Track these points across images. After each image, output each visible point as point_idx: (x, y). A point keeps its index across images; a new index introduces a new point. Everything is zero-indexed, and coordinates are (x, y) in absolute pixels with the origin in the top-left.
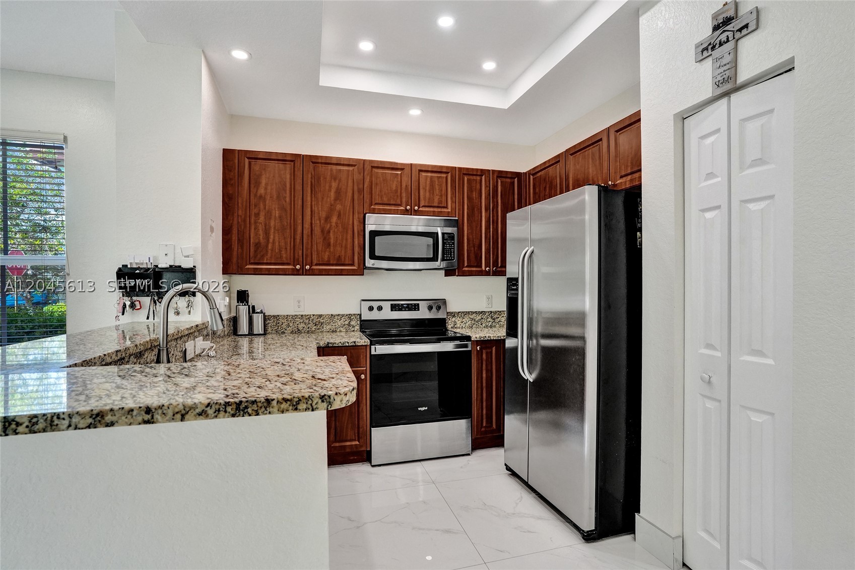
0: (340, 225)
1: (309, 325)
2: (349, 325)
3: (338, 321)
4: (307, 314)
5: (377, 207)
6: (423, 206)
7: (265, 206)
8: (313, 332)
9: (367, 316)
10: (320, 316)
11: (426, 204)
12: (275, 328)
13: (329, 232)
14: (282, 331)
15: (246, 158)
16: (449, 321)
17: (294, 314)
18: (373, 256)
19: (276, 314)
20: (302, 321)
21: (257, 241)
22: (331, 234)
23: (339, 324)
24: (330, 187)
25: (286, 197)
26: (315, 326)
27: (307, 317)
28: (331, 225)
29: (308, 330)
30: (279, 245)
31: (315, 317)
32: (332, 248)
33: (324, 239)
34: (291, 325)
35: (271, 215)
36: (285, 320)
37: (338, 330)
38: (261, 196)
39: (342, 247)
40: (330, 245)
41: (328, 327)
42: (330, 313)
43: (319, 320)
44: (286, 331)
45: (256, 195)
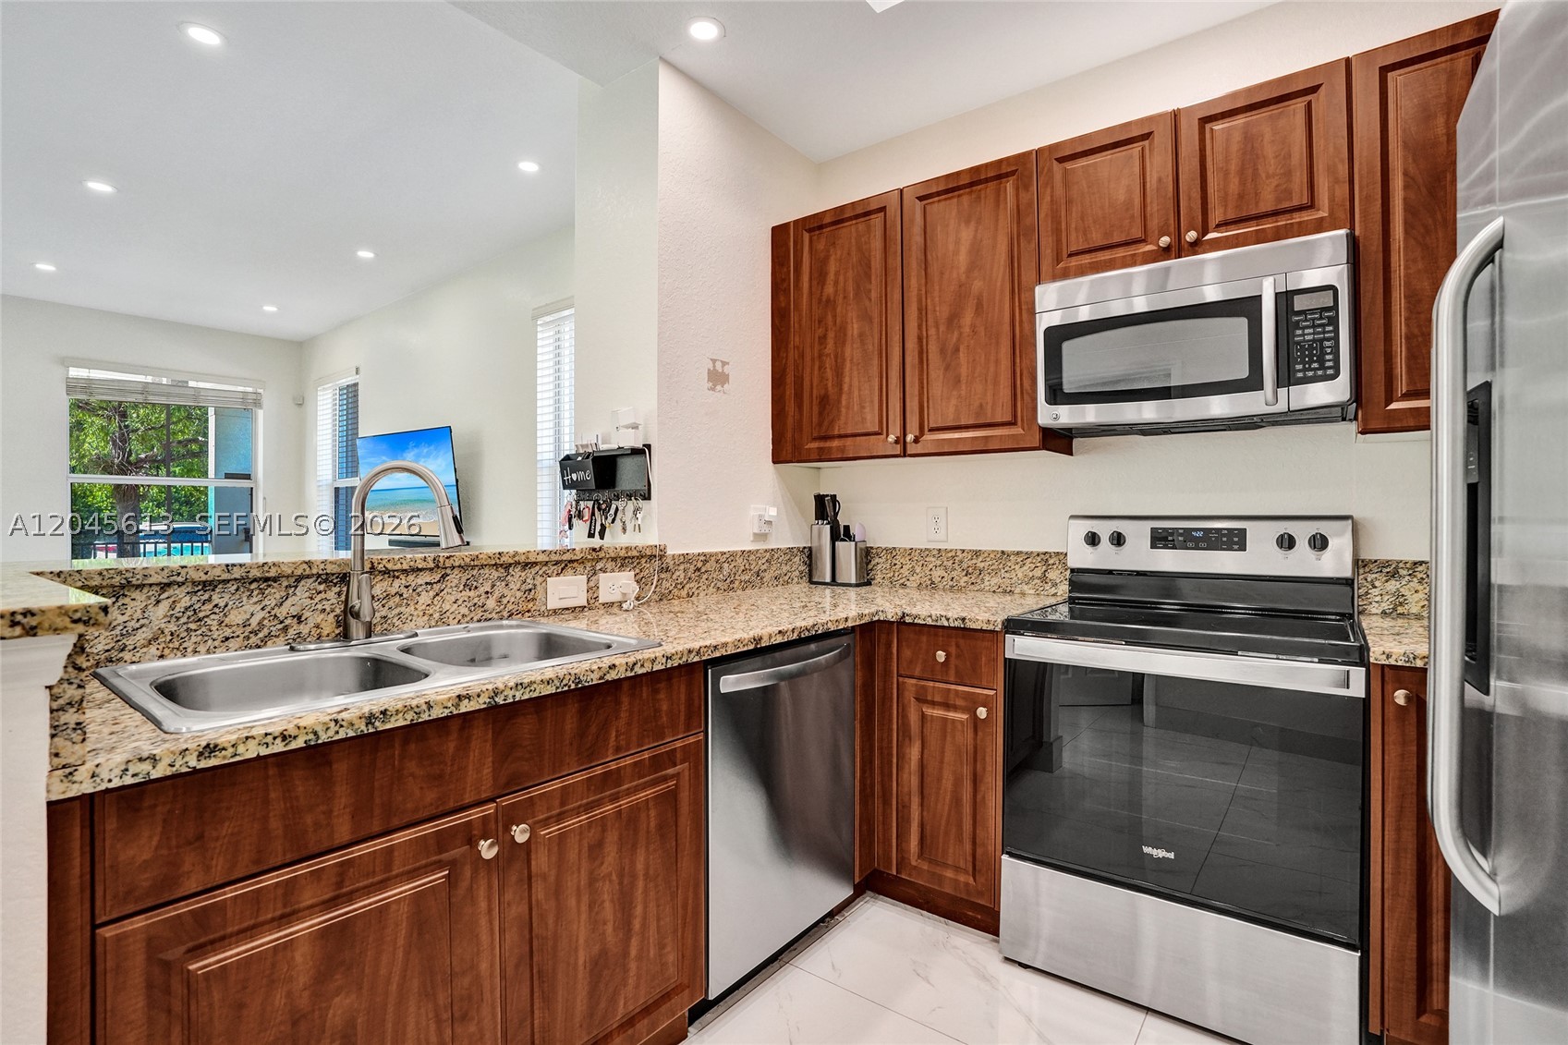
0: (982, 329)
1: (954, 574)
2: (1044, 578)
3: (1017, 567)
4: (949, 548)
5: (1074, 262)
6: (1217, 225)
7: (835, 316)
8: (960, 590)
10: (977, 553)
11: (1231, 215)
12: (889, 575)
13: (957, 350)
14: (901, 581)
15: (805, 232)
17: (923, 547)
19: (890, 546)
20: (939, 563)
21: (823, 392)
22: (961, 355)
23: (1020, 575)
25: (870, 291)
26: (966, 575)
27: (950, 555)
28: (961, 334)
29: (951, 583)
30: (860, 396)
31: (965, 554)
32: (964, 387)
33: (947, 368)
34: (917, 571)
35: (845, 335)
36: (907, 559)
37: (1017, 590)
38: (828, 301)
39: (986, 381)
40: (959, 381)
41: (995, 581)
42: (1000, 549)
43: (974, 561)
44: (908, 583)
45: (820, 300)
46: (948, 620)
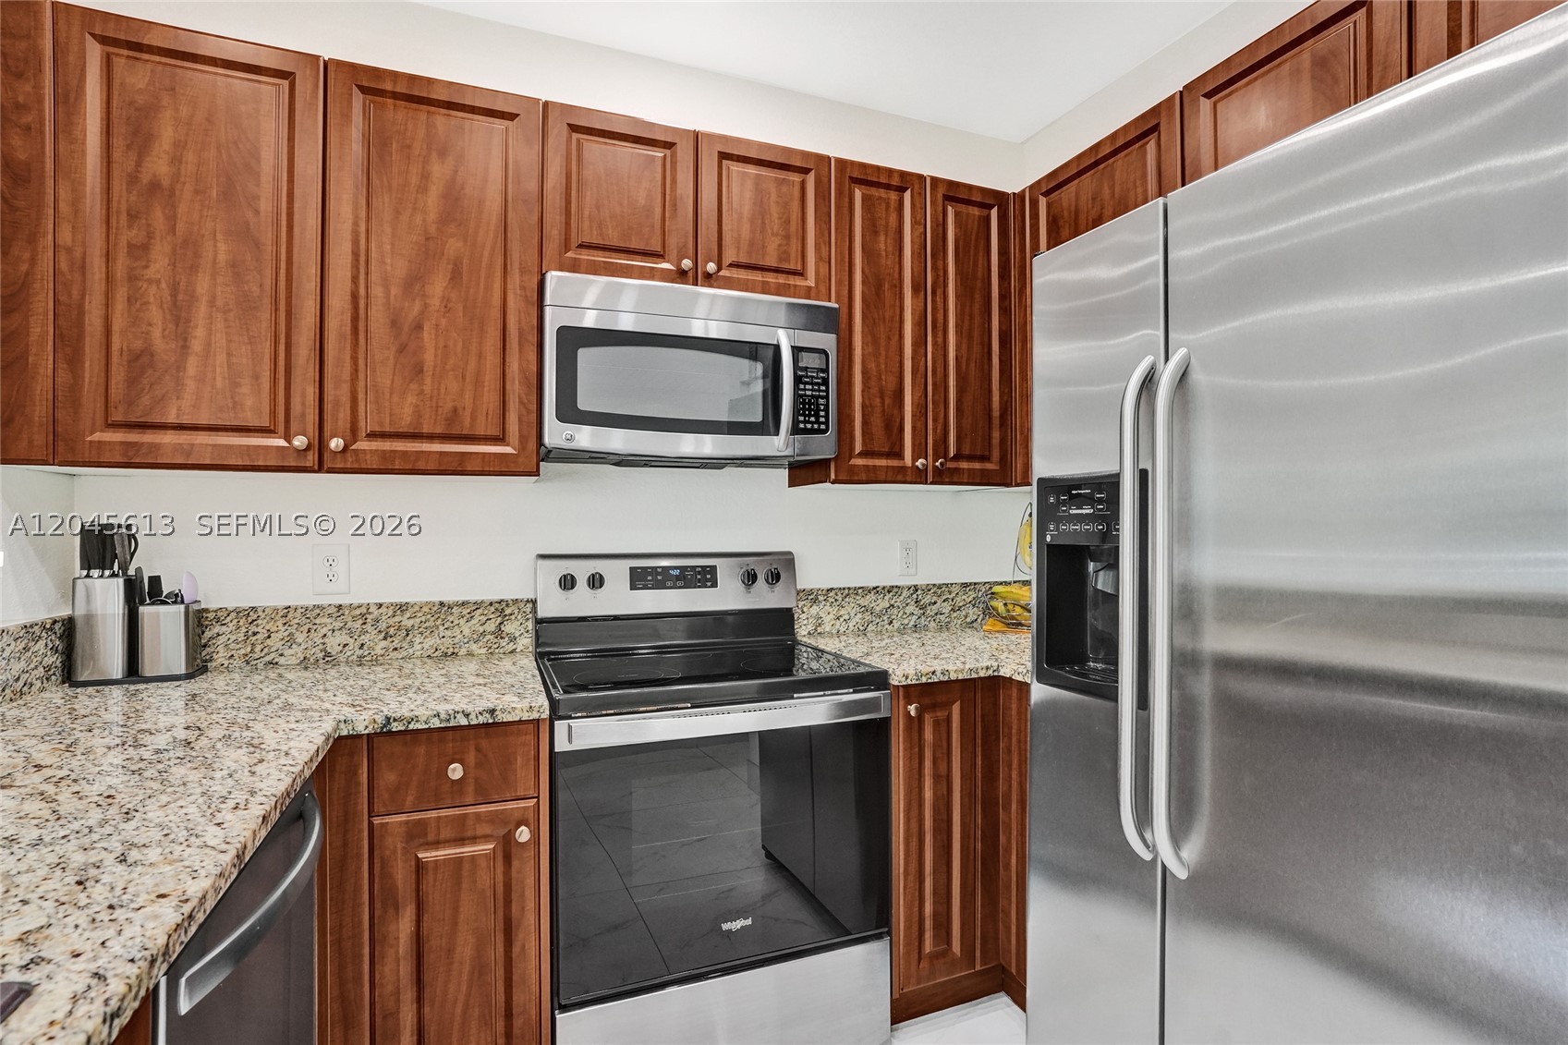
0: (460, 307)
1: (365, 638)
2: (499, 633)
3: (462, 622)
4: (356, 602)
5: (585, 256)
6: (731, 265)
7: (172, 220)
8: (376, 661)
9: (555, 604)
10: (402, 607)
11: (743, 259)
12: (243, 651)
13: (419, 327)
14: (268, 658)
15: (87, 36)
16: (804, 616)
17: (310, 602)
18: (570, 413)
19: (246, 605)
20: (338, 624)
21: (138, 344)
22: (426, 335)
23: (467, 632)
24: (425, 176)
25: (257, 198)
26: (385, 638)
27: (358, 612)
28: (426, 306)
29: (360, 652)
30: (230, 366)
31: (383, 610)
32: (428, 380)
33: (402, 350)
34: (299, 640)
35: (197, 255)
36: (280, 623)
37: (463, 652)
38: (155, 186)
39: (464, 378)
40: (421, 371)
41: (430, 642)
42: (437, 599)
43: (397, 619)
44: (282, 660)
45: (133, 179)
46: (467, 716)
